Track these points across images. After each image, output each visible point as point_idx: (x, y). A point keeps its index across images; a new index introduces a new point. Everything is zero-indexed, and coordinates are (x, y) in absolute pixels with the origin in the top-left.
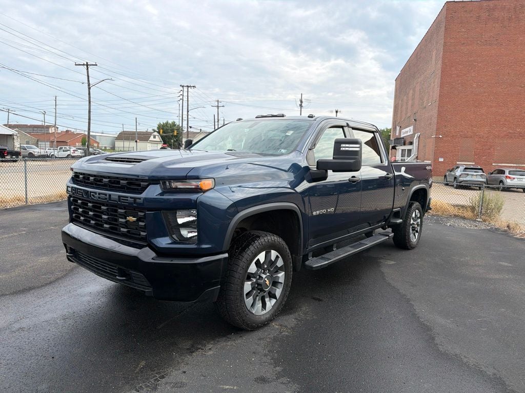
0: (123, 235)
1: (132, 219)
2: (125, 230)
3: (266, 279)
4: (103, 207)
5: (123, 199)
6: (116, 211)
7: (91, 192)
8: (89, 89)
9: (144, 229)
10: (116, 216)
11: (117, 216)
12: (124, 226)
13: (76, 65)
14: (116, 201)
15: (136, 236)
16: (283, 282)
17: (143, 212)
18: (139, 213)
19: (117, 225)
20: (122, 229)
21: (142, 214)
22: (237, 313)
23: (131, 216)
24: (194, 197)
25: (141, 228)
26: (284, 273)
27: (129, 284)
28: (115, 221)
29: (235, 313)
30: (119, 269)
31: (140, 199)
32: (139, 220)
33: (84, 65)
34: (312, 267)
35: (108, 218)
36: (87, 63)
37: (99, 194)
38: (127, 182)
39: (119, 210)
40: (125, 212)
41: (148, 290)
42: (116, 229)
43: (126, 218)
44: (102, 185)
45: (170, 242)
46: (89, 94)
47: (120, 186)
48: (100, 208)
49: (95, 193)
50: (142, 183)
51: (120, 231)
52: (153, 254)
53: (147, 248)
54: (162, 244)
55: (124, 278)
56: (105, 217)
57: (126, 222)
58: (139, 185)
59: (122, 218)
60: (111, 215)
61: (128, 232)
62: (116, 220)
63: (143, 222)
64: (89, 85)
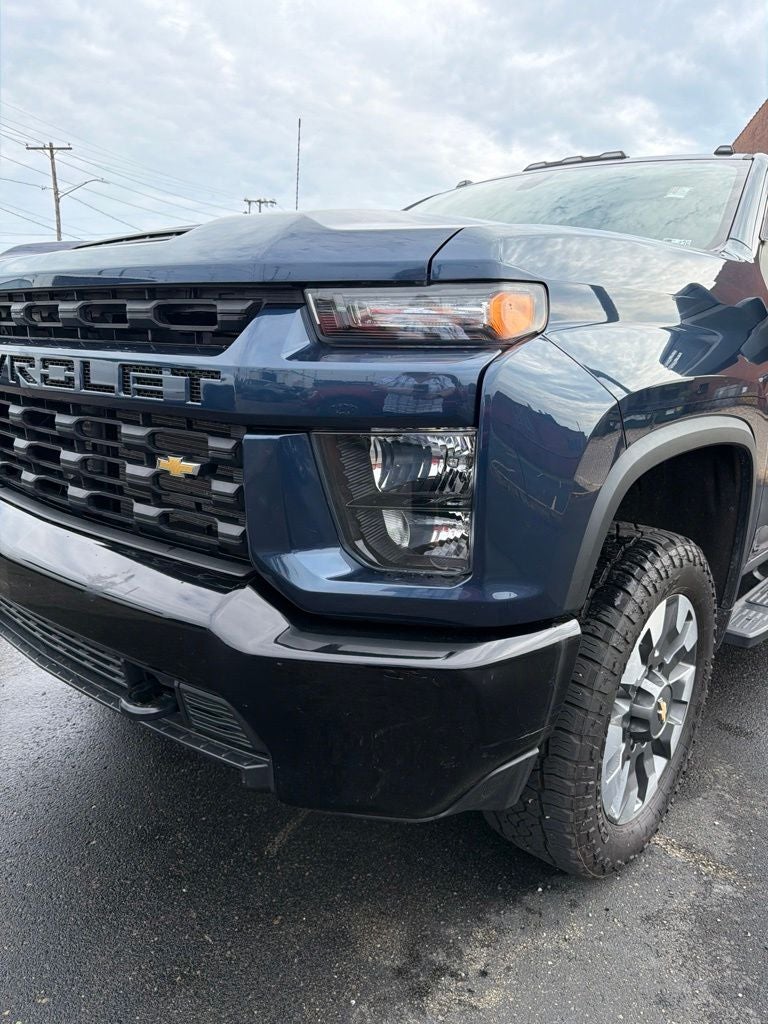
0: (143, 530)
1: (177, 466)
2: (152, 511)
3: (660, 700)
4: (60, 419)
5: (139, 380)
6: (112, 433)
7: (13, 359)
8: (58, 201)
9: (233, 508)
10: (115, 452)
11: (116, 455)
12: (146, 495)
13: (28, 148)
14: (110, 389)
15: (194, 536)
16: (688, 701)
17: (226, 436)
18: (215, 443)
19: (119, 490)
20: (139, 508)
21: (226, 445)
22: (579, 840)
23: (177, 454)
24: (467, 367)
25: (217, 504)
26: (692, 668)
27: (172, 730)
28: (109, 475)
29: (573, 840)
30: (131, 671)
31: (215, 374)
32: (212, 469)
33: (44, 148)
34: (746, 640)
35: (84, 461)
36: (51, 144)
37: (45, 362)
38: (158, 308)
39: (126, 430)
40: (152, 435)
41: (252, 765)
42: (116, 506)
43: (152, 464)
44: (58, 332)
45: (347, 570)
46: (58, 213)
47: (125, 326)
48: (50, 422)
49: (29, 360)
50: (221, 307)
51: (131, 514)
52: (278, 622)
53: (248, 591)
54: (316, 578)
55: (153, 710)
56: (68, 456)
57: (156, 477)
58: (210, 318)
59: (139, 462)
60: (95, 448)
61: (164, 517)
62: (115, 470)
63: (230, 479)
64: (56, 193)
